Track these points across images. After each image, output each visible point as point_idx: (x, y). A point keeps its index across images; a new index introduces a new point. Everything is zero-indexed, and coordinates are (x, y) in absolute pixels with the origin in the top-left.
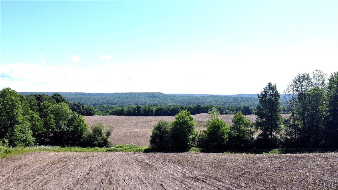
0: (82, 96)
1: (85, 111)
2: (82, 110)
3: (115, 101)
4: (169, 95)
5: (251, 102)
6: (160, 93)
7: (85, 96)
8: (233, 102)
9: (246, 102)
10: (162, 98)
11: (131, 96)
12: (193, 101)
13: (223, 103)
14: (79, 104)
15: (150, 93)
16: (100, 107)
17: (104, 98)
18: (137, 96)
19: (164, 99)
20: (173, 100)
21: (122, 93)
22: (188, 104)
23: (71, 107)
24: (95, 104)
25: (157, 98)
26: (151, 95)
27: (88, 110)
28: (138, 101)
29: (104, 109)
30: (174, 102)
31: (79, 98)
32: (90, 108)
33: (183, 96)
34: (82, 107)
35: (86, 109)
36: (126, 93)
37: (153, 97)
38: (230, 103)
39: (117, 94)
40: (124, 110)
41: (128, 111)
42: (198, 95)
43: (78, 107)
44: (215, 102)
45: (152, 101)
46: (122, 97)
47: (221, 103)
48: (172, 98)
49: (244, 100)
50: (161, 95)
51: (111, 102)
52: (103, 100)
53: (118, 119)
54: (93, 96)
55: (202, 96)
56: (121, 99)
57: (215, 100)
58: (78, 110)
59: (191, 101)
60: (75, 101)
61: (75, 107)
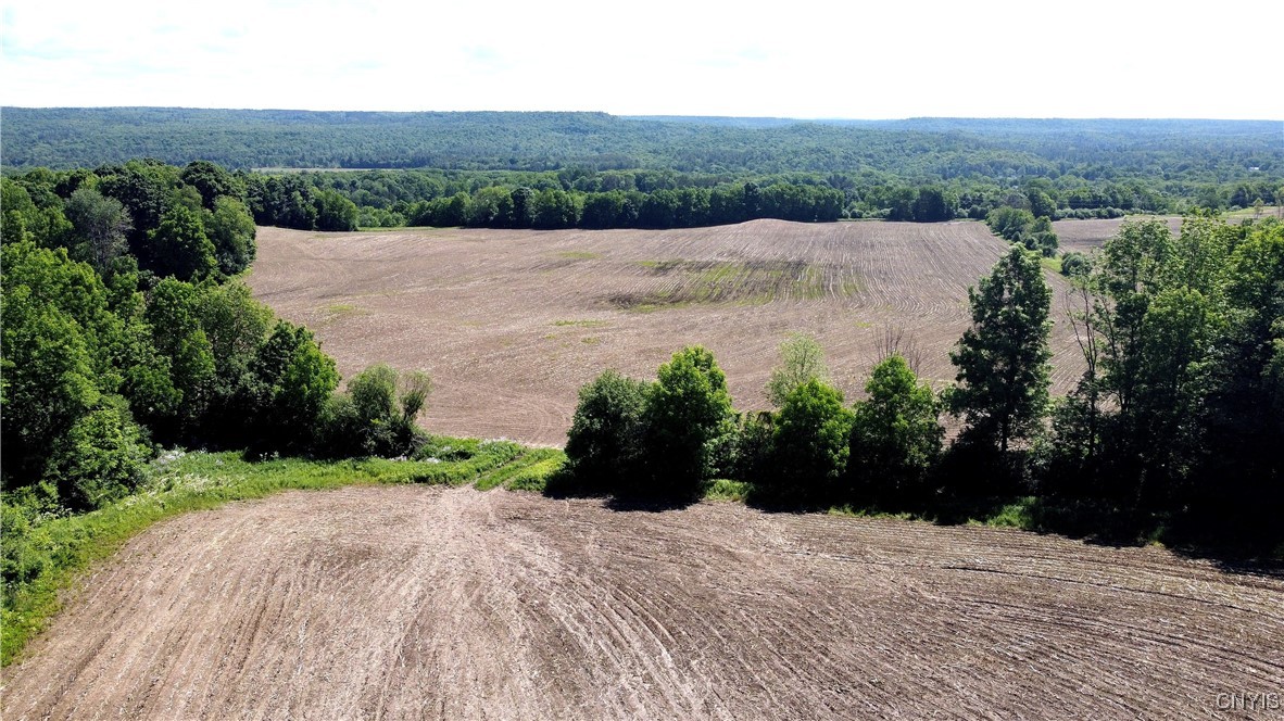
0: (298, 127)
1: (314, 210)
2: (303, 205)
3: (427, 147)
4: (636, 121)
5: (952, 155)
6: (600, 114)
7: (309, 127)
8: (884, 155)
9: (932, 154)
10: (609, 135)
11: (488, 125)
12: (728, 148)
13: (846, 158)
14: (289, 182)
15: (561, 115)
16: (371, 179)
17: (384, 136)
18: (511, 127)
19: (616, 139)
20: (650, 143)
21: (453, 113)
22: (710, 161)
23: (260, 195)
24: (350, 159)
25: (591, 136)
26: (567, 123)
27: (326, 207)
28: (514, 149)
29: (386, 188)
30: (655, 152)
31: (286, 134)
32: (330, 199)
33: (692, 126)
34: (303, 194)
35: (318, 204)
36: (469, 115)
37: (576, 130)
38: (871, 156)
39: (434, 118)
40: (462, 206)
41: (480, 208)
42: (749, 119)
43: (286, 193)
44: (814, 156)
45: (574, 152)
46: (455, 130)
47: (837, 158)
48: (648, 133)
49: (927, 145)
50: (603, 124)
51: (411, 152)
52: (381, 144)
53: (441, 253)
54: (340, 126)
55: (766, 126)
56: (449, 138)
57: (813, 145)
58: (288, 206)
59: (722, 148)
60: (272, 145)
61: (275, 194)
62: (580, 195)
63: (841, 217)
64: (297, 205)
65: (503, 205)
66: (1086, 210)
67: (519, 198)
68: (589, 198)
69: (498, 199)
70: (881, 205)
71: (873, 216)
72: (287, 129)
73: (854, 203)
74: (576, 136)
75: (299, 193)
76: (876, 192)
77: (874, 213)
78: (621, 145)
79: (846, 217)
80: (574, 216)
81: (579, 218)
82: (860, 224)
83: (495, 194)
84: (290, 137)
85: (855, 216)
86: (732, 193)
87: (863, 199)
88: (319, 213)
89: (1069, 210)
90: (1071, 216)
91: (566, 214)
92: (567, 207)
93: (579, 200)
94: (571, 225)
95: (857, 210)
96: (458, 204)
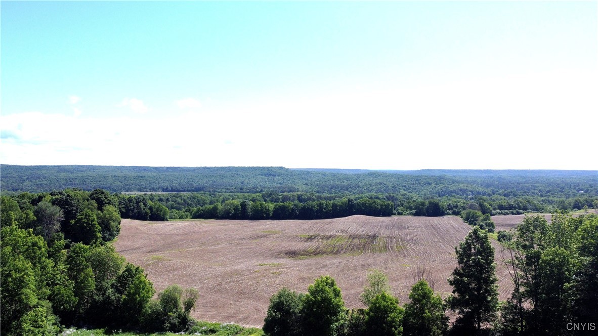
0: (143, 174)
1: (149, 211)
2: (144, 209)
3: (203, 182)
4: (298, 171)
5: (442, 186)
6: (281, 168)
7: (149, 174)
8: (411, 186)
9: (433, 185)
10: (285, 177)
11: (230, 173)
12: (339, 183)
13: (393, 187)
14: (138, 199)
15: (264, 168)
16: (176, 197)
17: (183, 178)
18: (241, 173)
19: (289, 179)
20: (304, 181)
21: (215, 167)
22: (331, 189)
23: (124, 204)
24: (167, 188)
25: (277, 177)
26: (266, 172)
27: (154, 210)
28: (242, 183)
29: (182, 201)
30: (306, 184)
31: (139, 177)
32: (157, 206)
33: (323, 173)
34: (144, 204)
35: (151, 208)
36: (222, 168)
37: (270, 175)
38: (405, 186)
39: (206, 170)
40: (217, 209)
41: (226, 210)
42: (348, 170)
43: (136, 203)
44: (379, 186)
45: (269, 185)
46: (215, 175)
47: (390, 188)
48: (303, 176)
49: (430, 181)
50: (283, 172)
51: (195, 185)
52: (182, 181)
53: (207, 231)
54: (163, 173)
55: (357, 173)
56: (212, 179)
57: (378, 181)
58: (137, 209)
59: (336, 182)
60: (132, 182)
61: (131, 204)
62: (272, 204)
63: (393, 214)
64: (141, 209)
65: (236, 209)
66: (506, 211)
67: (243, 205)
68: (276, 205)
69: (234, 206)
70: (411, 209)
71: (408, 214)
72: (139, 174)
73: (398, 208)
74: (270, 178)
75: (142, 203)
76: (408, 203)
77: (408, 212)
78: (291, 181)
79: (395, 214)
80: (269, 214)
81: (271, 215)
82: (402, 217)
83: (233, 204)
84: (140, 178)
85: (400, 214)
86: (342, 203)
87: (402, 206)
88: (151, 212)
89: (498, 211)
90: (499, 214)
91: (265, 213)
92: (266, 209)
93: (271, 206)
94: (267, 218)
95: (400, 211)
96: (215, 208)
